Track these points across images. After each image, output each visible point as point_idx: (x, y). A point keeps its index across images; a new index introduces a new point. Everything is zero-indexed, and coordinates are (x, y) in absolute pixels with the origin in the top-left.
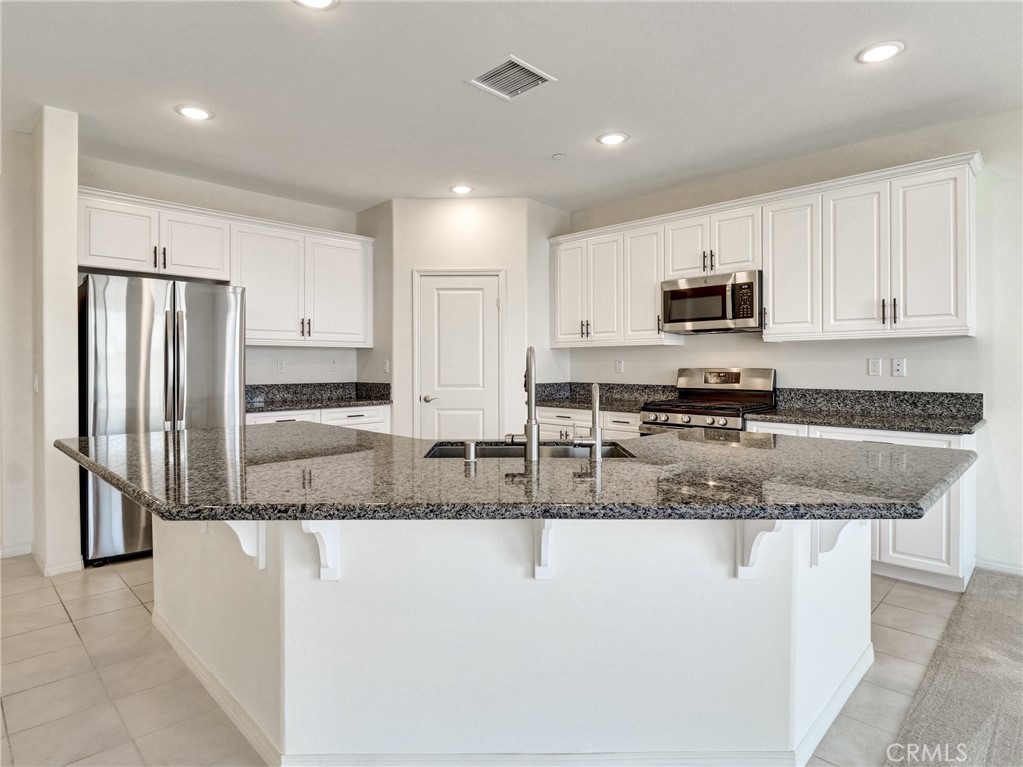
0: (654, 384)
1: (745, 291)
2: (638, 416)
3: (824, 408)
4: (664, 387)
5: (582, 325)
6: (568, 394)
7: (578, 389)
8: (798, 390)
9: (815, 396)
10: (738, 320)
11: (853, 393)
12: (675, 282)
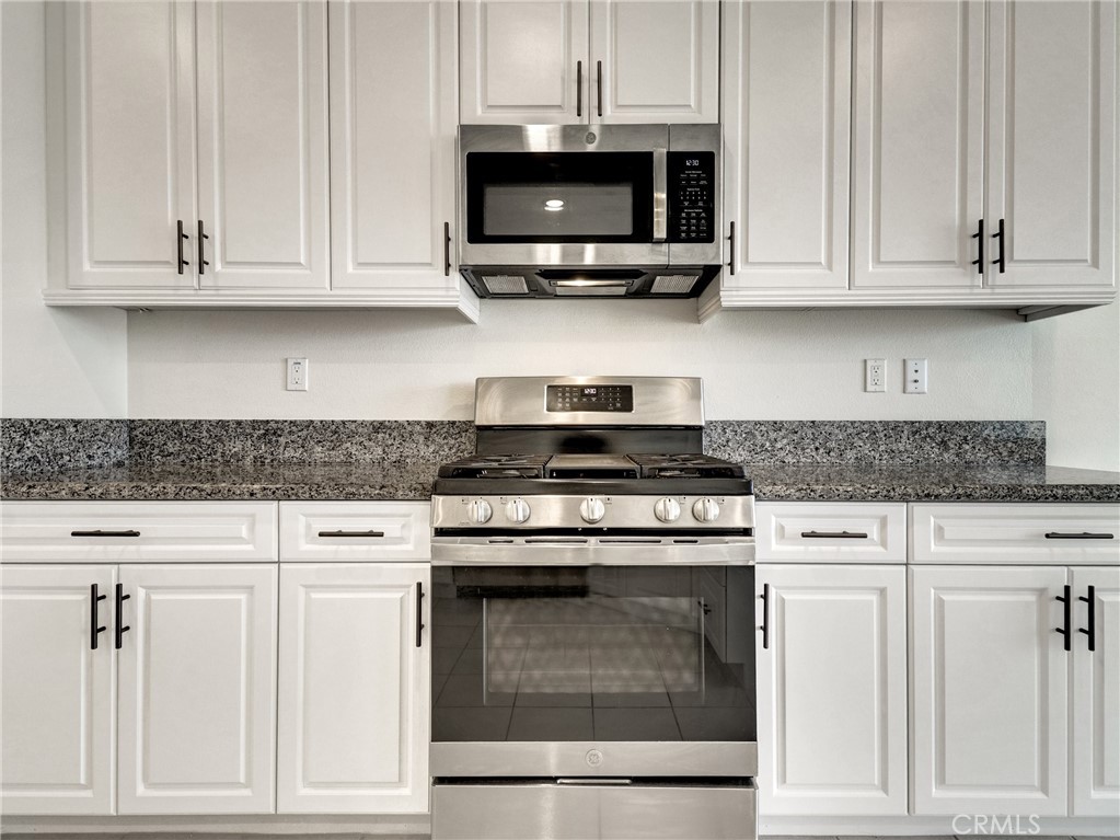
0: (402, 418)
1: (694, 174)
2: (418, 508)
3: (790, 459)
4: (430, 425)
5: (181, 236)
6: (121, 453)
7: (159, 439)
8: (740, 423)
9: (773, 435)
10: (676, 247)
11: (842, 426)
12: (517, 132)
